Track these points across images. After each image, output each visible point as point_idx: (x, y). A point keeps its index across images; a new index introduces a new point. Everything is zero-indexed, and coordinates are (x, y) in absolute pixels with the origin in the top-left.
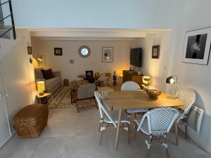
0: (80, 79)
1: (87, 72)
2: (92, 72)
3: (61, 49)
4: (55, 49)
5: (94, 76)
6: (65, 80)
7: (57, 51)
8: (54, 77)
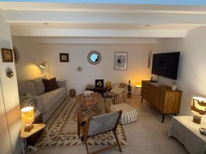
0: (90, 92)
1: (97, 81)
2: (102, 81)
3: (67, 55)
4: (61, 54)
5: (105, 86)
6: (71, 90)
7: (63, 57)
8: (58, 87)
